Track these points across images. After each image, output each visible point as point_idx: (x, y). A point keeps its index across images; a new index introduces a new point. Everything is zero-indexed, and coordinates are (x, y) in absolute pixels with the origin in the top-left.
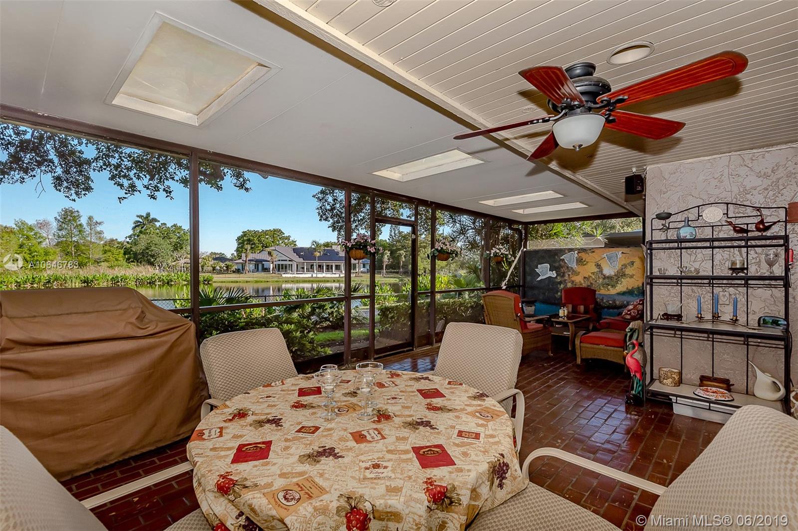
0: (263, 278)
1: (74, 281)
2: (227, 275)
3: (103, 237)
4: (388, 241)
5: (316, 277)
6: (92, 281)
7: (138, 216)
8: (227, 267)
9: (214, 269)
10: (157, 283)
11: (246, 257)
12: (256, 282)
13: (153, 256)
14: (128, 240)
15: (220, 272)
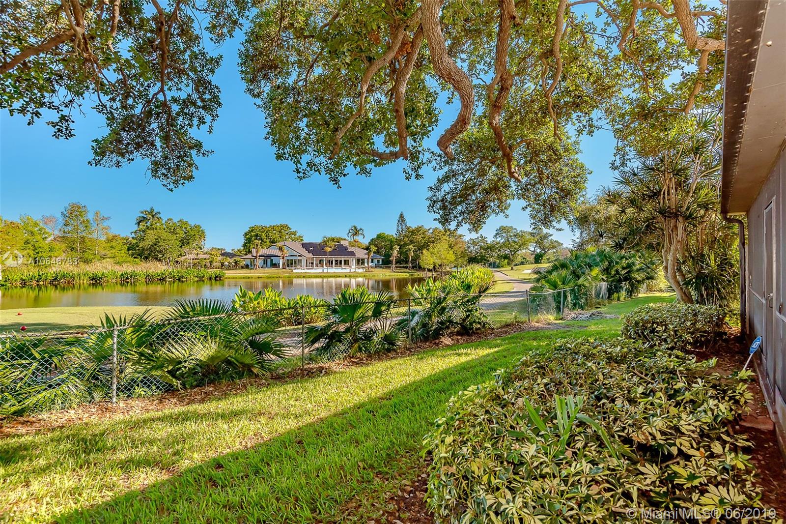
0: (275, 273)
2: (238, 271)
4: (395, 236)
5: (327, 273)
6: (101, 278)
7: (142, 212)
8: (236, 263)
9: (222, 265)
10: (168, 280)
11: (257, 252)
12: (268, 278)
13: (160, 252)
14: (133, 235)
15: (229, 268)
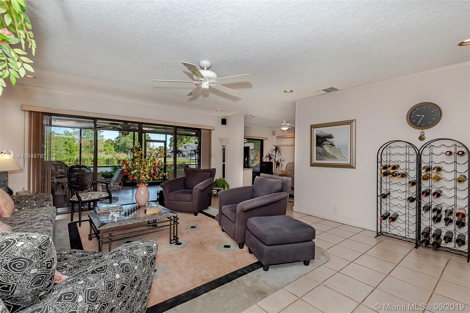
1: (88, 160)
3: (103, 139)
